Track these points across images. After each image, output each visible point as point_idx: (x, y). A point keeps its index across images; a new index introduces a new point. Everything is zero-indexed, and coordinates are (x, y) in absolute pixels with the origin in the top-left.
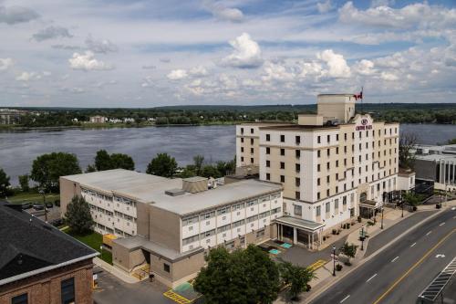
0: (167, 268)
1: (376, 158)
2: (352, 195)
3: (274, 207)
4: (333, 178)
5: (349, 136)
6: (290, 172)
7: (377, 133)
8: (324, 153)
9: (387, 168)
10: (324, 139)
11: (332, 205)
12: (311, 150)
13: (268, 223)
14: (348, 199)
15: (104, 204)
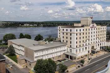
0: (30, 64)
1: (98, 36)
2: (89, 47)
3: (64, 49)
4: (82, 42)
5: (88, 30)
6: (69, 40)
7: (98, 29)
8: (78, 34)
9: (102, 39)
10: (79, 31)
11: (81, 49)
12: (74, 33)
13: (62, 54)
14: (87, 48)
15: (18, 47)
